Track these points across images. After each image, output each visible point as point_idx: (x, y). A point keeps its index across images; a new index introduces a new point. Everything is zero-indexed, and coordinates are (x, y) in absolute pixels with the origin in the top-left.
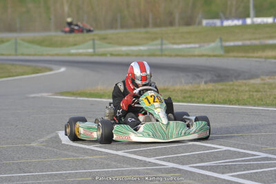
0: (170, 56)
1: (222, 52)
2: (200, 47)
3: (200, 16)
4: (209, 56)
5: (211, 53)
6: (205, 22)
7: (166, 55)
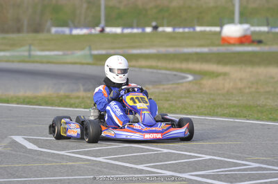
0: (42, 63)
1: (90, 61)
2: (64, 55)
3: (49, 23)
4: (82, 64)
5: (84, 61)
6: (54, 30)
7: (37, 62)
